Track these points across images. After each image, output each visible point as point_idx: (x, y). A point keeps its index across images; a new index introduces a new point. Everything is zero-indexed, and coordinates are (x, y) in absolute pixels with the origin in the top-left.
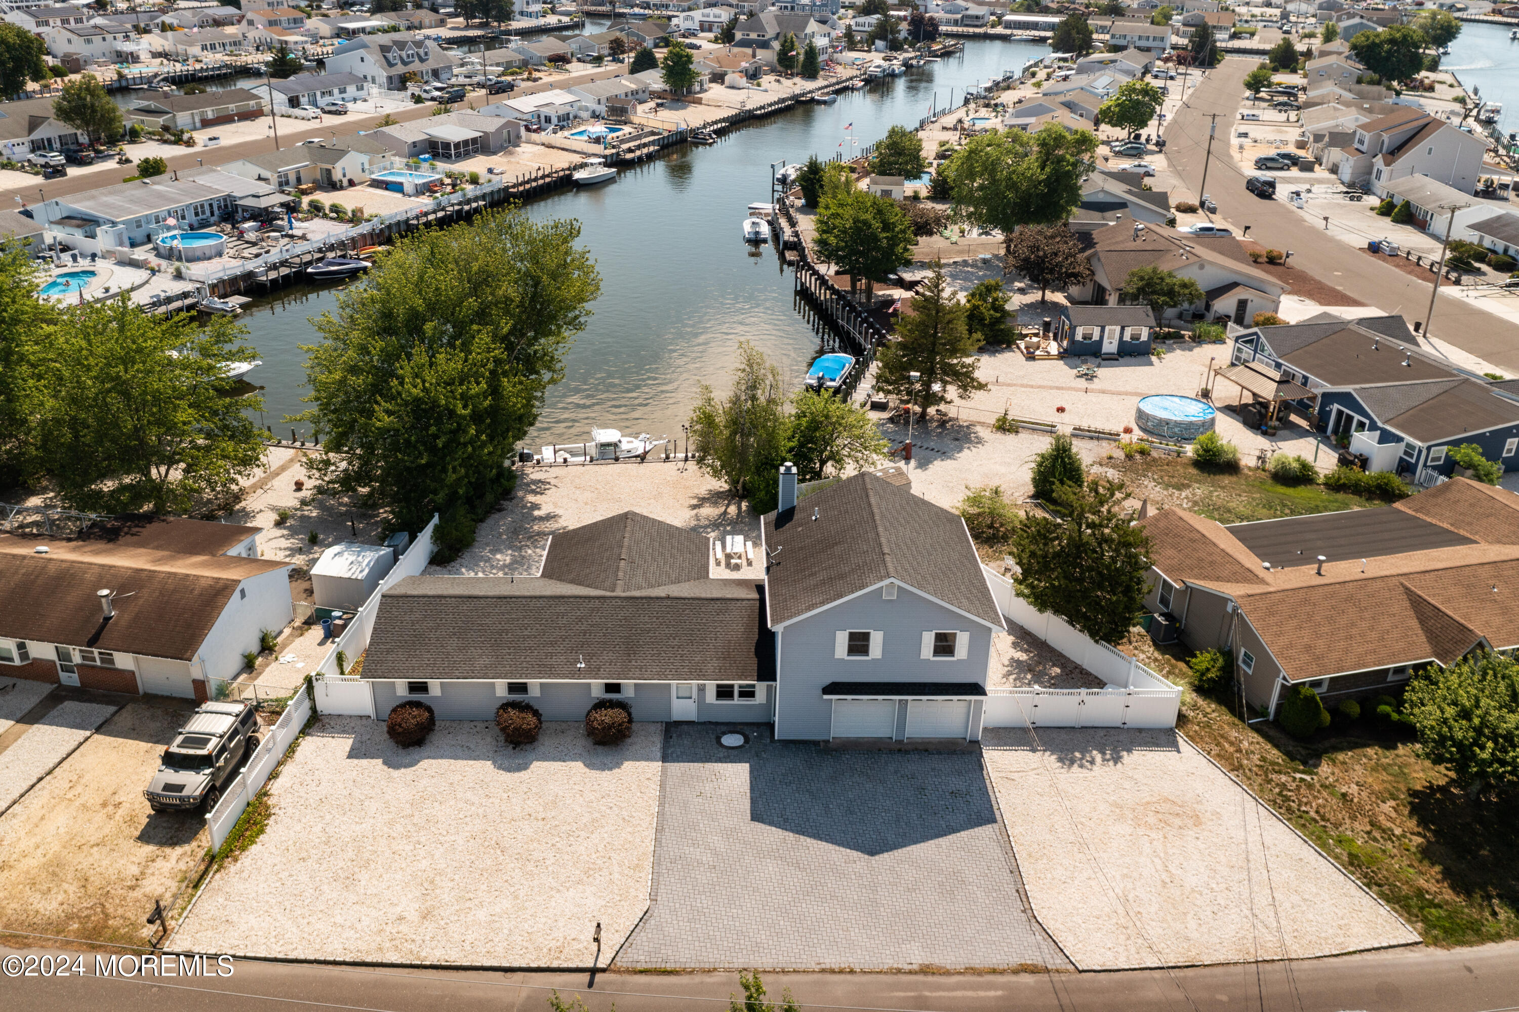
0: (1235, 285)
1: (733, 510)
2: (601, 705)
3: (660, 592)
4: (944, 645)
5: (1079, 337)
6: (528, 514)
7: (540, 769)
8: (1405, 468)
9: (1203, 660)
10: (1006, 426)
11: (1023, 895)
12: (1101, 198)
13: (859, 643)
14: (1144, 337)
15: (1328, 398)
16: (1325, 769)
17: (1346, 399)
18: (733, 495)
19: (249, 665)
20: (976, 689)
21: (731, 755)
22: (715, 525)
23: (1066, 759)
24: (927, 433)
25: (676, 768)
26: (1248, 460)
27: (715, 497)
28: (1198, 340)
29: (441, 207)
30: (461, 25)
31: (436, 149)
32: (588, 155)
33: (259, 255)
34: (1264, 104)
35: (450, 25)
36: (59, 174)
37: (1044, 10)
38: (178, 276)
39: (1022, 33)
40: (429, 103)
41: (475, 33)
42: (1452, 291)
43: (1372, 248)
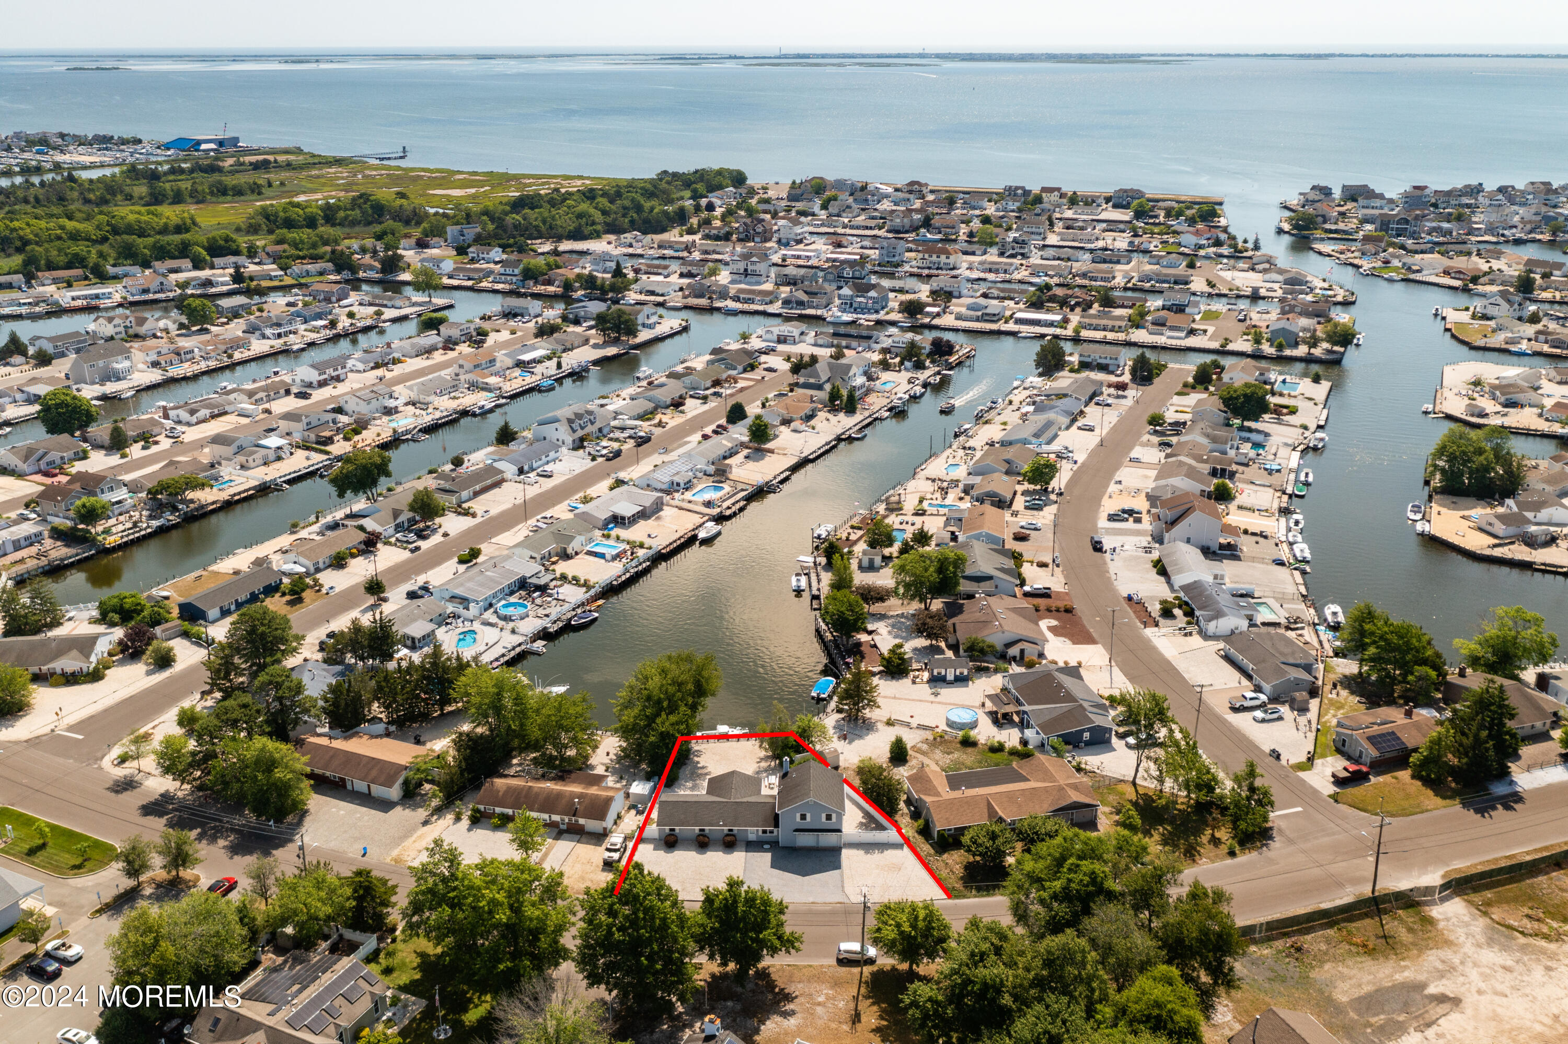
0: (1020, 640)
1: (773, 764)
2: (727, 835)
3: (745, 800)
4: (829, 817)
5: (935, 673)
6: (695, 766)
7: (709, 854)
8: (1040, 745)
9: (921, 823)
10: (889, 722)
11: (843, 887)
12: (979, 574)
13: (803, 817)
14: (966, 673)
16: (945, 856)
18: (770, 758)
19: (615, 823)
20: (839, 831)
21: (766, 851)
22: (766, 770)
23: (867, 852)
24: (856, 725)
25: (750, 854)
26: (982, 741)
27: (766, 758)
28: (994, 671)
29: (627, 571)
30: (600, 341)
31: (617, 520)
32: (704, 515)
33: (547, 616)
34: (1156, 439)
35: (592, 342)
36: (418, 548)
37: (1053, 299)
38: (513, 631)
39: (1026, 330)
40: (600, 460)
41: (612, 351)
42: (1150, 632)
43: (1130, 598)
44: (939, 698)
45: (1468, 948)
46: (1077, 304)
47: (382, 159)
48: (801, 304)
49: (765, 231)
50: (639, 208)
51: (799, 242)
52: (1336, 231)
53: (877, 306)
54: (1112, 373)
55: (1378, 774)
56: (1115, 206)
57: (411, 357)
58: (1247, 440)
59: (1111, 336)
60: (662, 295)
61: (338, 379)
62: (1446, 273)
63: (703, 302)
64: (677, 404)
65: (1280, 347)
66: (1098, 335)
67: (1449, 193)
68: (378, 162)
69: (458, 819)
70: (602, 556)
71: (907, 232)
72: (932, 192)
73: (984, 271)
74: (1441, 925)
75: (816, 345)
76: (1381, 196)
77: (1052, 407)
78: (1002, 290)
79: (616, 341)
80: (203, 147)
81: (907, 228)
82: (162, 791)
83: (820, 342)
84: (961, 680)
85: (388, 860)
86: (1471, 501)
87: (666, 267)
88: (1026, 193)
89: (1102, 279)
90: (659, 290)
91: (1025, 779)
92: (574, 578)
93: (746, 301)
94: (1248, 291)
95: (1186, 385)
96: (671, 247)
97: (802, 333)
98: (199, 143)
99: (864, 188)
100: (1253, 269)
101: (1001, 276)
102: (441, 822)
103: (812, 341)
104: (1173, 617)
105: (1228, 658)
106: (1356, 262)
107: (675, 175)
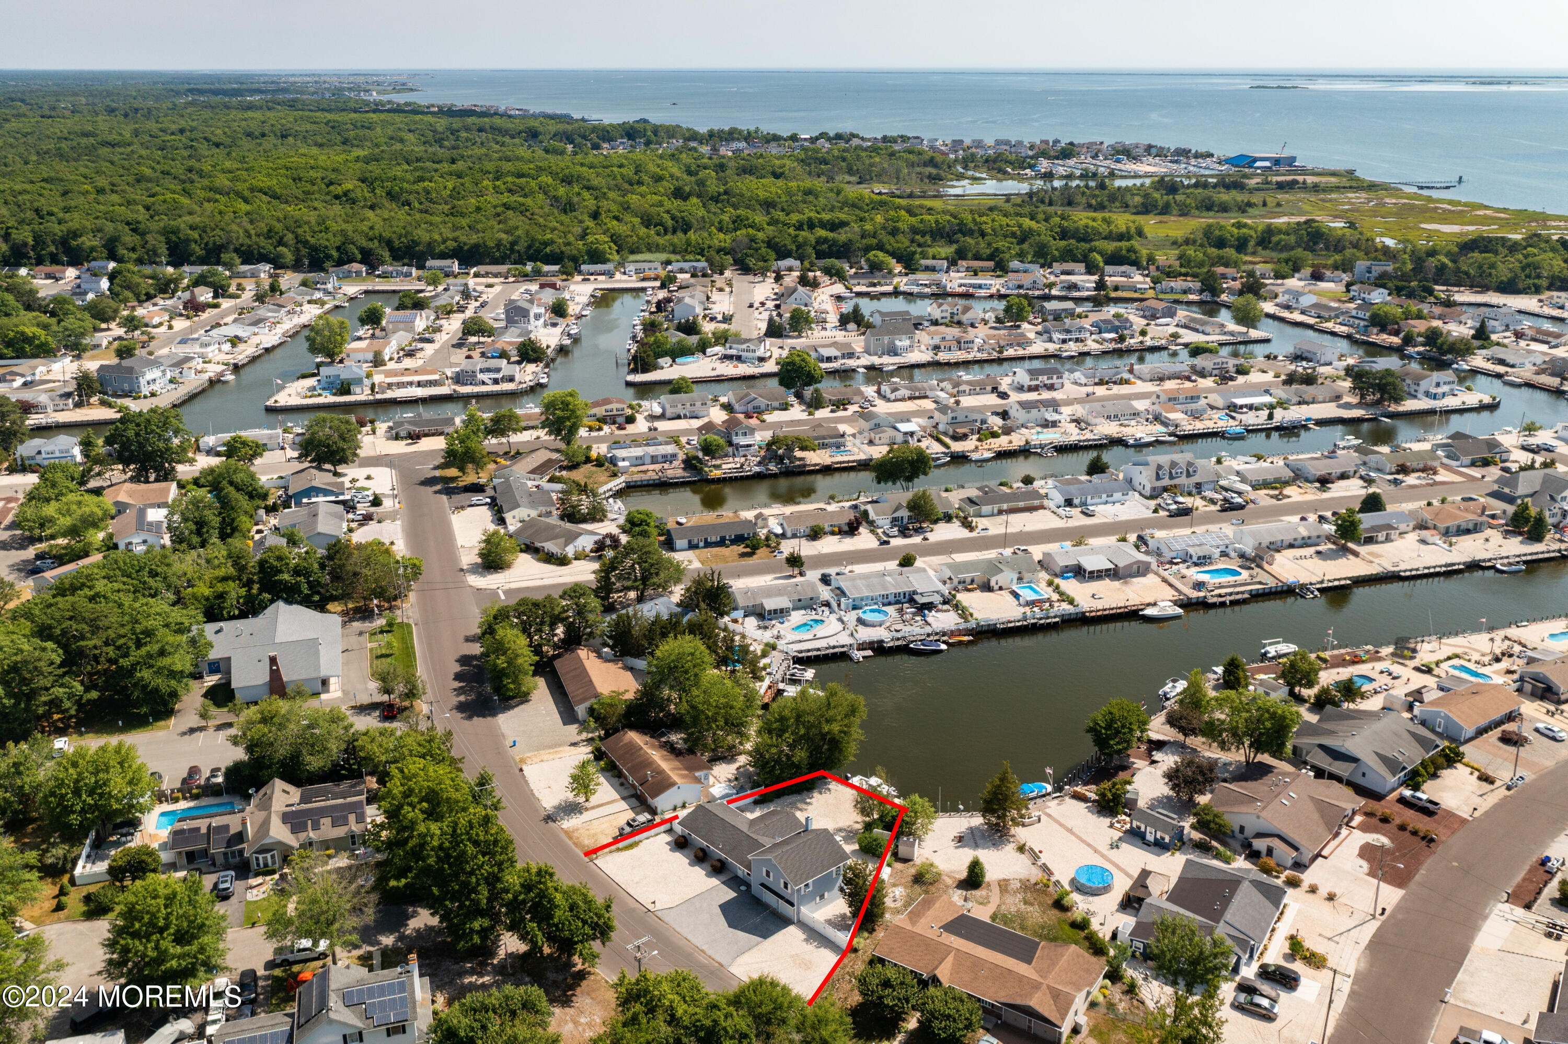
5: (1134, 825)
10: (1022, 849)
12: (1343, 750)
14: (1167, 840)
19: (674, 809)
24: (992, 835)
29: (1025, 619)
31: (1078, 571)
32: (1180, 594)
33: (896, 631)
35: (1345, 400)
36: (887, 543)
38: (852, 634)
40: (1162, 514)
41: (1358, 413)
44: (1112, 852)
47: (1421, 188)
57: (1144, 380)
61: (1051, 387)
63: (1553, 382)
64: (1329, 481)
68: (1415, 190)
79: (1374, 404)
80: (1258, 164)
84: (1160, 846)
85: (517, 758)
91: (1027, 960)
92: (965, 609)
98: (1255, 160)
102: (582, 748)
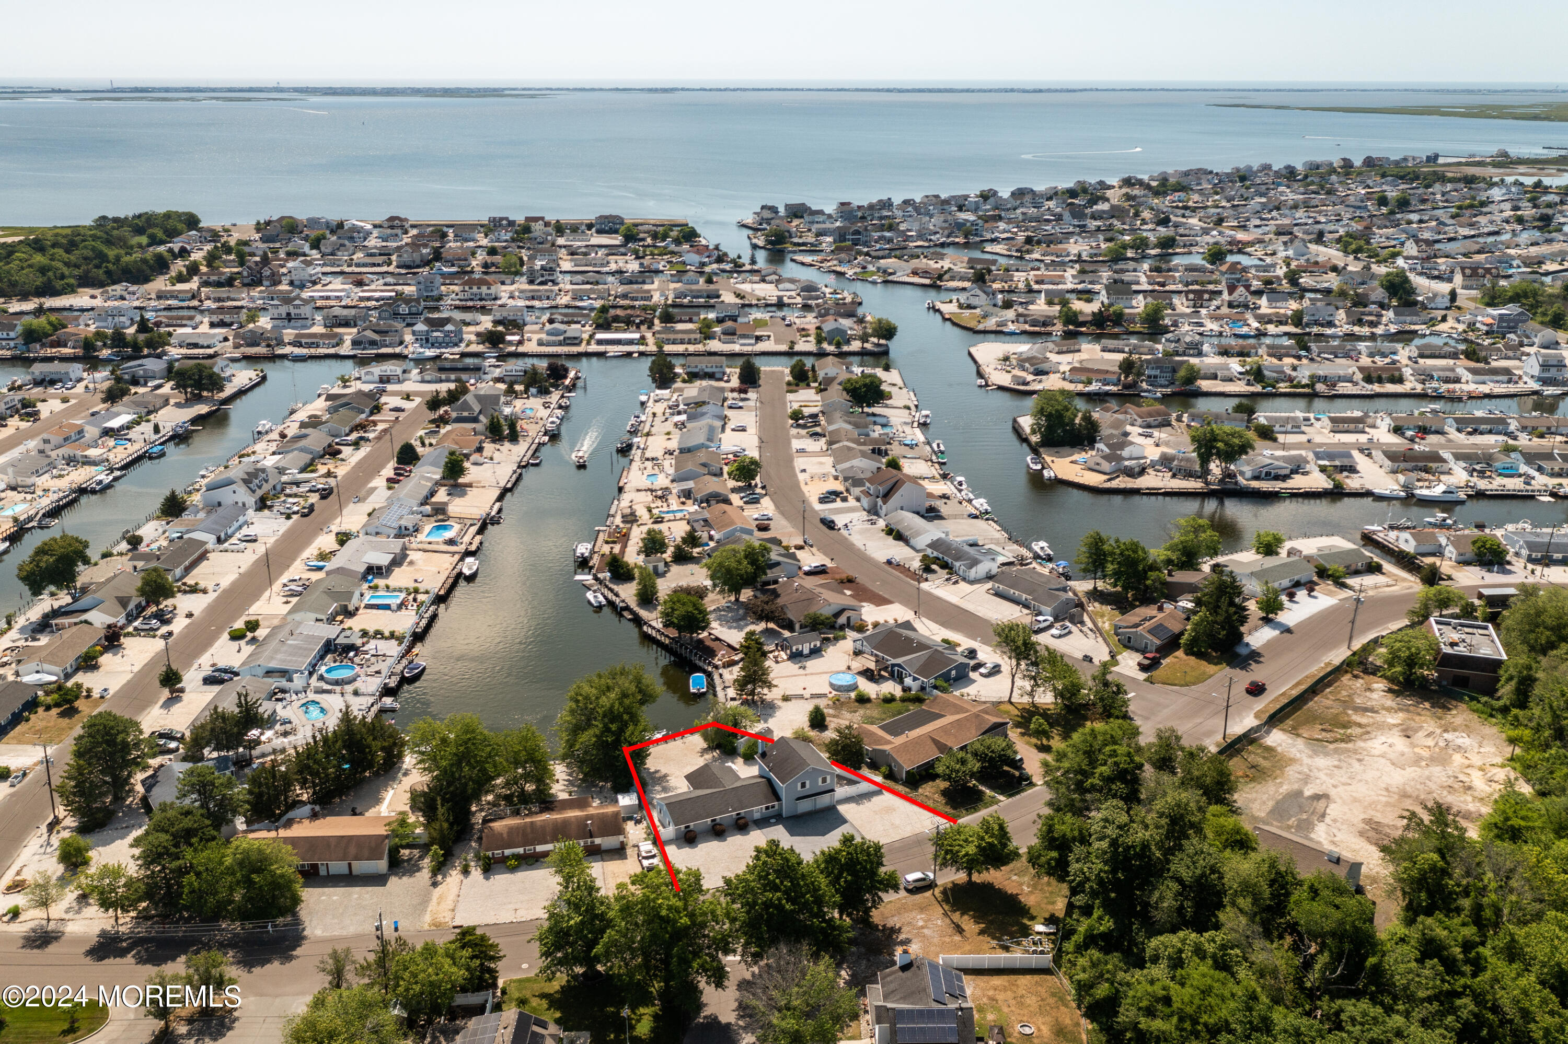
0: (842, 611)
2: (737, 819)
3: (737, 785)
4: (824, 780)
7: (730, 839)
8: (923, 688)
9: (883, 769)
10: (786, 699)
13: (803, 785)
14: (818, 644)
15: (893, 665)
16: (921, 790)
17: (899, 665)
18: (710, 748)
20: (833, 790)
21: (776, 823)
23: (858, 804)
24: (757, 707)
25: (765, 830)
26: (873, 696)
28: (837, 639)
29: (421, 616)
30: (181, 398)
31: (373, 571)
32: (454, 554)
33: (378, 672)
34: (803, 432)
35: (172, 401)
36: (170, 634)
37: (616, 319)
38: (356, 693)
39: (612, 350)
40: (295, 517)
41: (203, 409)
42: (924, 586)
43: (889, 562)
44: (808, 671)
45: (1306, 761)
46: (642, 322)
48: (373, 343)
49: (273, 274)
50: (102, 257)
51: (314, 283)
52: (804, 244)
53: (455, 340)
54: (721, 379)
55: (1165, 657)
56: (599, 232)
58: (875, 423)
59: (692, 348)
60: (209, 347)
62: (915, 273)
63: (261, 350)
64: (332, 453)
65: (838, 345)
66: (680, 348)
67: (871, 207)
69: (466, 871)
70: (387, 607)
71: (418, 267)
72: (413, 226)
73: (528, 299)
74: (1279, 749)
75: (423, 381)
76: (821, 212)
77: (703, 414)
78: (565, 315)
79: (197, 399)
81: (418, 262)
82: (96, 930)
83: (428, 378)
84: (816, 652)
85: (426, 927)
86: (1067, 449)
87: (191, 318)
88: (511, 223)
89: (642, 299)
90: (201, 341)
91: (939, 716)
92: (378, 632)
93: (309, 346)
94: (774, 300)
95: (789, 384)
96: (176, 298)
97: (404, 372)
99: (340, 225)
100: (764, 281)
101: (546, 304)
102: (449, 879)
103: (419, 378)
104: (934, 571)
105: (998, 594)
106: (838, 269)
107: (116, 220)
